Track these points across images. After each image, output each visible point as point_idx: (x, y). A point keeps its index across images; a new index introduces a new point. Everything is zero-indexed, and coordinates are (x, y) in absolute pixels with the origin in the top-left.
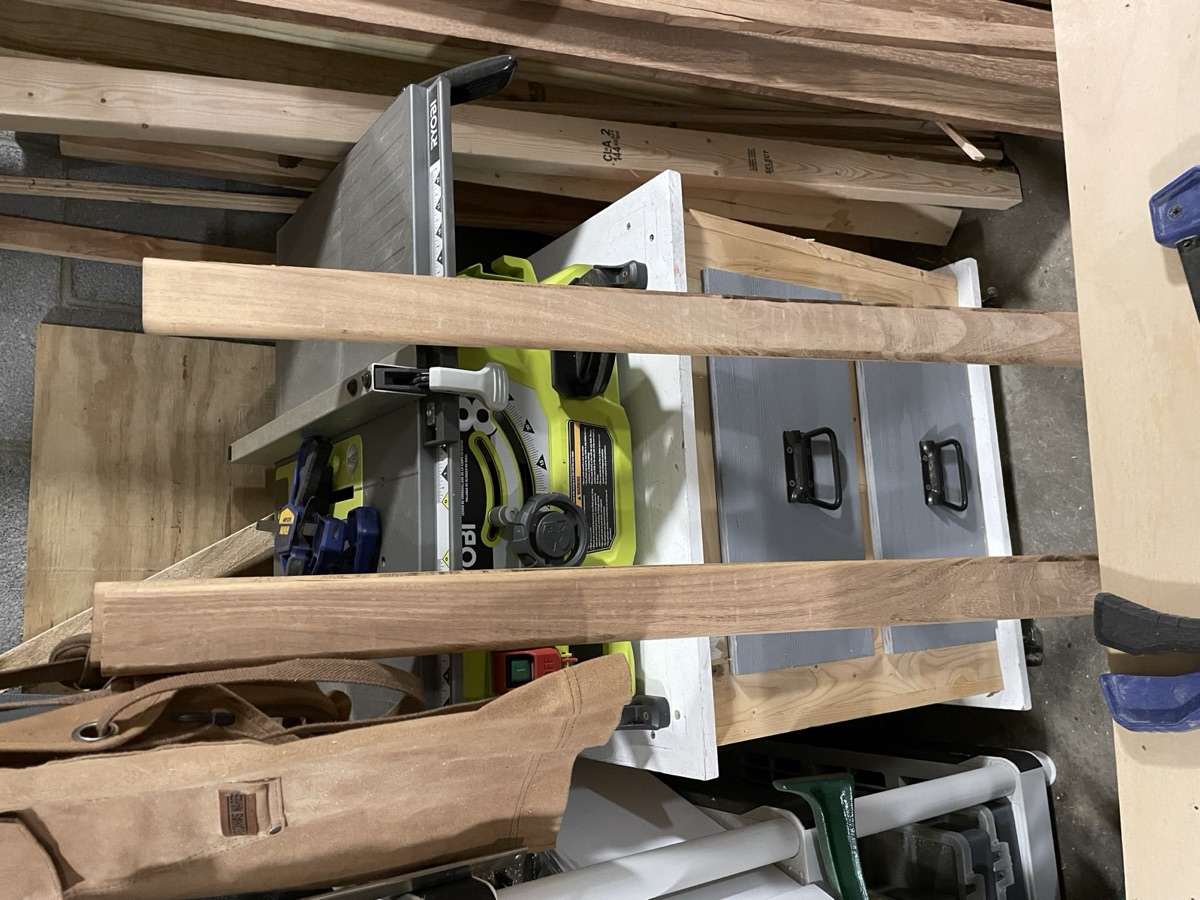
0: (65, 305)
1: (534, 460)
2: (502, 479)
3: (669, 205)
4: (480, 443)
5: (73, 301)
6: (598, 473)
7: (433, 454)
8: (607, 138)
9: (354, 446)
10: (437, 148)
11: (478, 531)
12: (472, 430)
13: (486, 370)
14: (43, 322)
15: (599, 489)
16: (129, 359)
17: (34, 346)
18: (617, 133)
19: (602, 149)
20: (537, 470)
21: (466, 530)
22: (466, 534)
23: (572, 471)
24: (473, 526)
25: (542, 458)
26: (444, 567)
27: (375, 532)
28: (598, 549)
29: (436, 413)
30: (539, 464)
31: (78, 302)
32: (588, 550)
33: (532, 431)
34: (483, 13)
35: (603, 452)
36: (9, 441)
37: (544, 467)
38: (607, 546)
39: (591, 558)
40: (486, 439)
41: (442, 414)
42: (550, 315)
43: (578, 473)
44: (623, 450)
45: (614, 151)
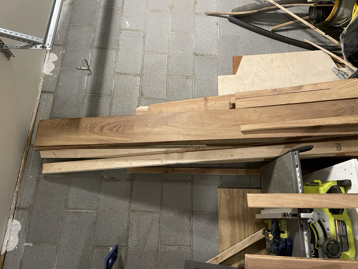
0: (221, 184)
1: (326, 229)
2: (319, 233)
3: (355, 167)
4: (313, 225)
5: (222, 182)
6: (343, 232)
7: (303, 231)
8: (337, 145)
9: (284, 222)
10: (297, 165)
11: (314, 246)
12: (310, 222)
13: (313, 213)
14: (218, 188)
15: (344, 236)
16: (233, 194)
17: (217, 192)
18: (340, 143)
19: (336, 148)
20: (327, 231)
21: (311, 245)
22: (312, 246)
23: (336, 232)
24: (313, 244)
25: (328, 228)
26: (308, 256)
27: (291, 244)
28: (345, 251)
29: (303, 222)
30: (327, 229)
31: (223, 183)
32: (342, 251)
33: (325, 222)
34: (304, 130)
35: (344, 227)
36: (214, 212)
37: (329, 230)
38: (347, 251)
39: (344, 254)
40: (314, 224)
41: (304, 223)
42: (327, 201)
43: (338, 232)
44: (349, 226)
45: (339, 148)
